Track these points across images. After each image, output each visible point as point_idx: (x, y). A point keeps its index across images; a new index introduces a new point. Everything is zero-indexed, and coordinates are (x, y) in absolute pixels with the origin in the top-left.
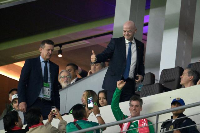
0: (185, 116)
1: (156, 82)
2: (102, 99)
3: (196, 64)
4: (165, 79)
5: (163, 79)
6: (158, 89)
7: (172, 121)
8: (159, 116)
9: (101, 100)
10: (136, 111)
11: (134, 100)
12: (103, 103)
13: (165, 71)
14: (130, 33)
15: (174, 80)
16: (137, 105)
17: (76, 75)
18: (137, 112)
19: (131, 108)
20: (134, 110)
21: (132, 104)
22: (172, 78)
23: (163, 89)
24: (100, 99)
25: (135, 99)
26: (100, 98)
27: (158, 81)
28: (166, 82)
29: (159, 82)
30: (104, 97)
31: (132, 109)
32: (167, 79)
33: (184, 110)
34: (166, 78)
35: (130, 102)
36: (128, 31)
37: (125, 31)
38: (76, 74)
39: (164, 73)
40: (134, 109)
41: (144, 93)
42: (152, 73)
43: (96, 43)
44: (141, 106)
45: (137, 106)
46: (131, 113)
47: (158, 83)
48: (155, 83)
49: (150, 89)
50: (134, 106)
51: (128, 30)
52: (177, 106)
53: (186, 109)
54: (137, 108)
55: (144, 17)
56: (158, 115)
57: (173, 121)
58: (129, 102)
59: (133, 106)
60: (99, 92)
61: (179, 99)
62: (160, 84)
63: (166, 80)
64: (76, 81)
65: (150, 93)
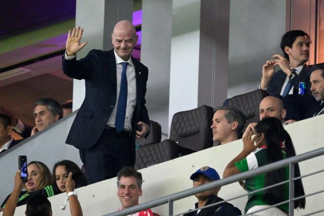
0: (222, 200)
1: (163, 138)
2: (61, 178)
3: (238, 99)
4: (180, 131)
5: (177, 131)
6: (167, 152)
7: (197, 211)
8: (174, 202)
9: (60, 181)
10: (131, 197)
11: (125, 177)
12: (64, 187)
13: (179, 116)
14: (130, 45)
15: (197, 133)
16: (132, 185)
17: (10, 136)
18: (133, 199)
19: (120, 192)
20: (128, 194)
21: (123, 184)
22: (194, 128)
23: (178, 150)
24: (59, 179)
25: (128, 174)
26: (58, 176)
27: (166, 135)
28: (183, 136)
29: (168, 138)
30: (64, 174)
31: (123, 193)
32: (185, 130)
33: (218, 188)
34: (182, 130)
35: (119, 179)
36: (126, 41)
37: (120, 41)
38: (9, 134)
39: (178, 121)
40: (126, 192)
41: (142, 161)
42: (155, 121)
43: (43, 72)
44: (140, 187)
45: (131, 187)
46: (121, 201)
47: (166, 140)
48: (162, 141)
49: (153, 152)
50: (127, 187)
51: (127, 38)
52: (203, 183)
53: (222, 187)
54: (133, 191)
55: (132, 14)
56: (172, 201)
57: (199, 211)
58: (115, 179)
59: (123, 187)
60: (56, 166)
61: (207, 169)
62: (171, 142)
63: (183, 134)
64: (11, 146)
65: (153, 159)
